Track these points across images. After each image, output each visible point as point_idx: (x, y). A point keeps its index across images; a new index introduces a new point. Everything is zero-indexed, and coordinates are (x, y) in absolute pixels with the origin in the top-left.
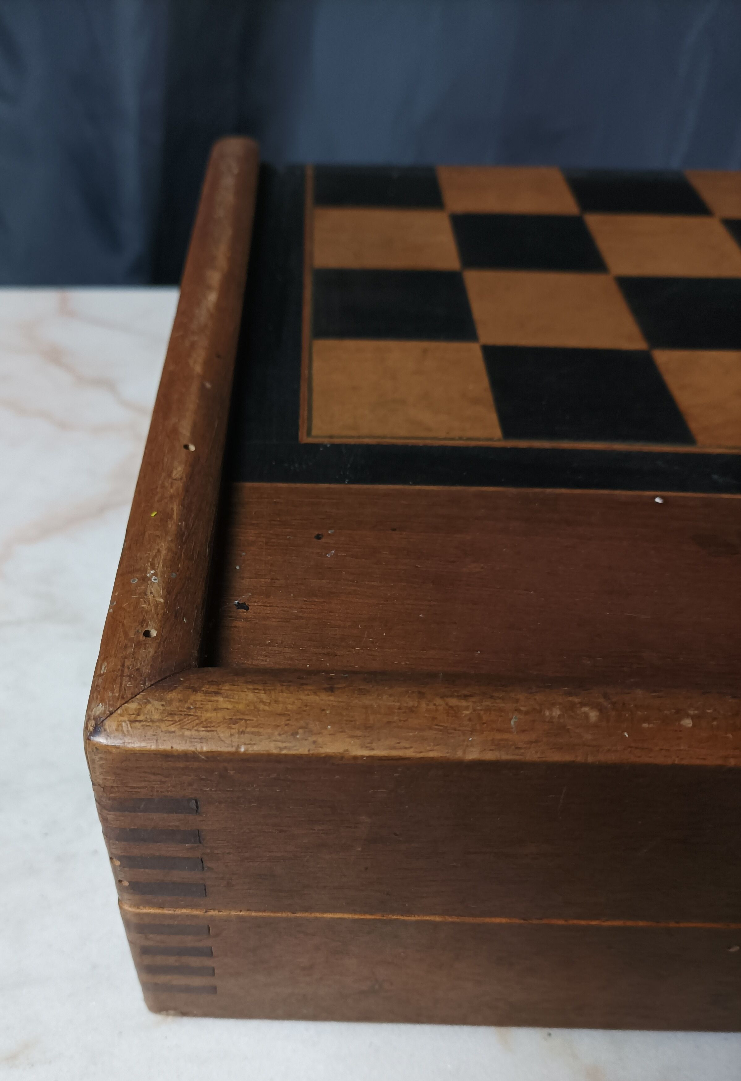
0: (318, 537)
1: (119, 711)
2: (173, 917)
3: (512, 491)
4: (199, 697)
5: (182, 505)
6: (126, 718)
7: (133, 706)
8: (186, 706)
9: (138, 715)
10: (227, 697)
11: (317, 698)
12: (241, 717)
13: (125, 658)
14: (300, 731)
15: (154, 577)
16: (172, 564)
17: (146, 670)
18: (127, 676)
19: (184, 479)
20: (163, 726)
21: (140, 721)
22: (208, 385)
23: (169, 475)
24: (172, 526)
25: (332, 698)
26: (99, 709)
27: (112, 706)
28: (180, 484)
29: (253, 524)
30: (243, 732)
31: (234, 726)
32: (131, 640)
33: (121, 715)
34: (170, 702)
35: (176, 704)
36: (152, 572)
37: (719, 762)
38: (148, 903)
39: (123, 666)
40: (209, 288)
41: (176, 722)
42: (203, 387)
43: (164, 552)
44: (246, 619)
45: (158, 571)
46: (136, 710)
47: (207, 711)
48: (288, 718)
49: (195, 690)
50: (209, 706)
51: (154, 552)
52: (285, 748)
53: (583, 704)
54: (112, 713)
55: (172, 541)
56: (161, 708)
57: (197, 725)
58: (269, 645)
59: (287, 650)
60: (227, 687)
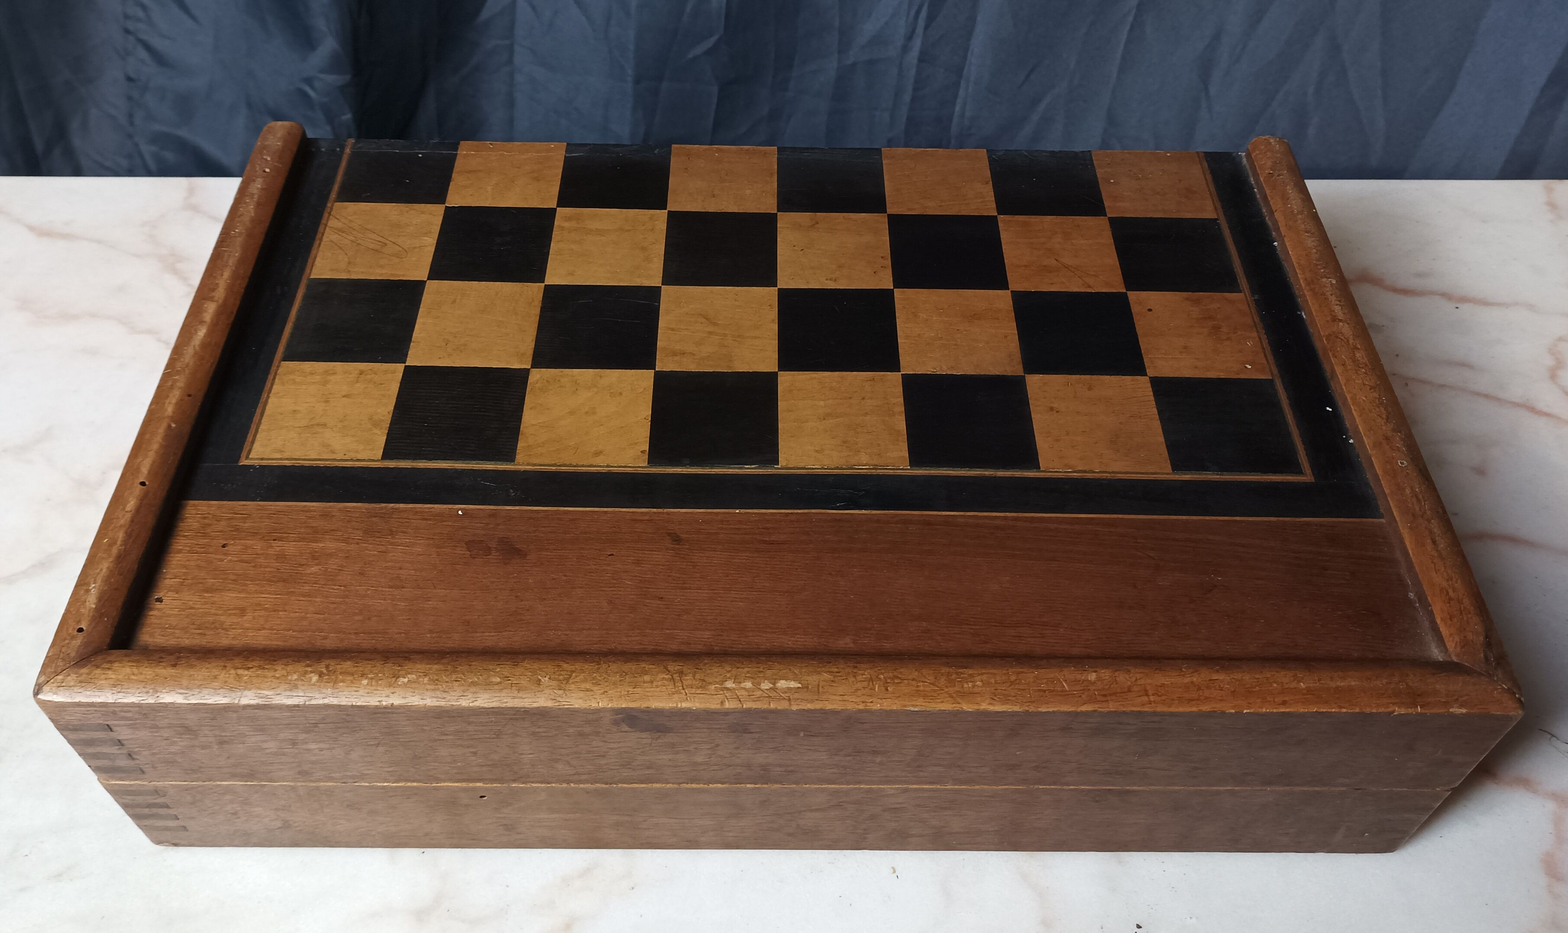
0: (224, 546)
1: (52, 681)
2: (131, 785)
3: (366, 505)
4: (98, 671)
5: (126, 533)
6: (55, 685)
7: (60, 677)
8: (90, 677)
9: (62, 683)
10: (114, 671)
11: (165, 671)
12: (119, 683)
13: (63, 647)
14: (151, 691)
15: (93, 590)
16: (107, 580)
17: (73, 654)
18: (61, 658)
19: (133, 511)
20: (76, 689)
21: (63, 686)
22: (173, 425)
23: (124, 509)
24: (115, 551)
25: (173, 671)
26: (43, 678)
27: (49, 677)
28: (128, 516)
29: (185, 536)
30: (119, 692)
31: (114, 689)
32: (69, 634)
33: (53, 683)
34: (81, 675)
35: (84, 676)
36: (94, 585)
37: (378, 704)
38: (113, 778)
39: (60, 651)
40: (202, 322)
41: (83, 687)
42: (169, 426)
43: (104, 570)
44: (159, 610)
45: (97, 585)
46: (62, 679)
47: (101, 680)
48: (145, 683)
49: (98, 667)
50: (103, 677)
51: (98, 571)
52: (142, 700)
53: (311, 672)
54: (48, 682)
55: (112, 562)
56: (76, 678)
57: (94, 688)
58: (167, 628)
59: (176, 631)
60: (116, 664)
